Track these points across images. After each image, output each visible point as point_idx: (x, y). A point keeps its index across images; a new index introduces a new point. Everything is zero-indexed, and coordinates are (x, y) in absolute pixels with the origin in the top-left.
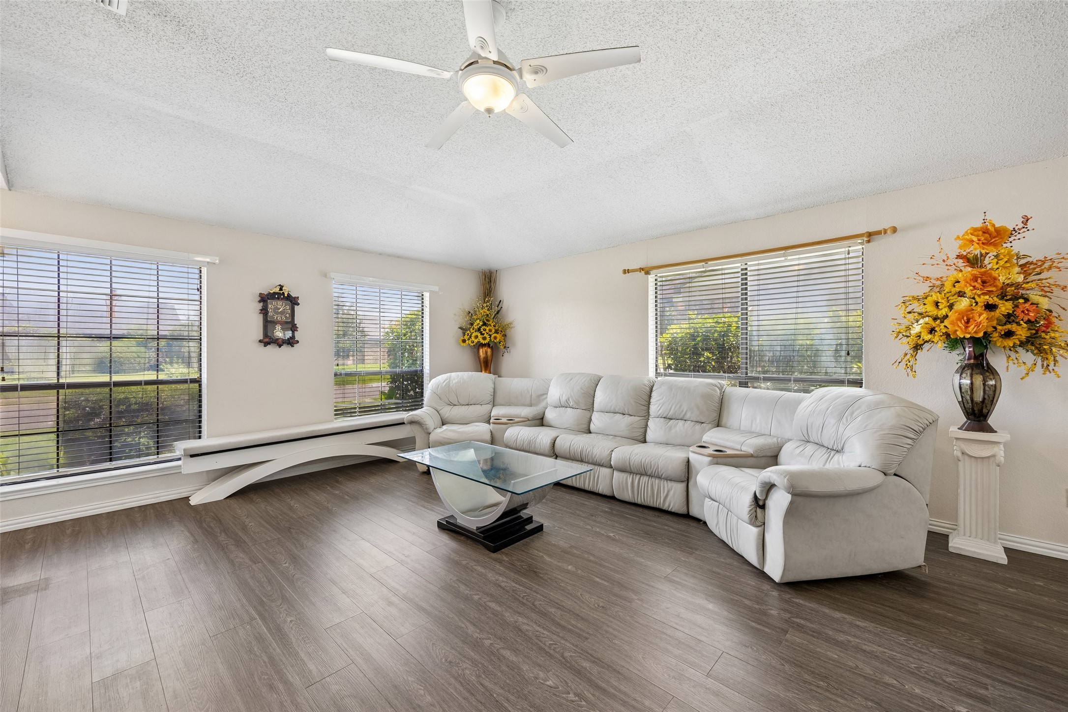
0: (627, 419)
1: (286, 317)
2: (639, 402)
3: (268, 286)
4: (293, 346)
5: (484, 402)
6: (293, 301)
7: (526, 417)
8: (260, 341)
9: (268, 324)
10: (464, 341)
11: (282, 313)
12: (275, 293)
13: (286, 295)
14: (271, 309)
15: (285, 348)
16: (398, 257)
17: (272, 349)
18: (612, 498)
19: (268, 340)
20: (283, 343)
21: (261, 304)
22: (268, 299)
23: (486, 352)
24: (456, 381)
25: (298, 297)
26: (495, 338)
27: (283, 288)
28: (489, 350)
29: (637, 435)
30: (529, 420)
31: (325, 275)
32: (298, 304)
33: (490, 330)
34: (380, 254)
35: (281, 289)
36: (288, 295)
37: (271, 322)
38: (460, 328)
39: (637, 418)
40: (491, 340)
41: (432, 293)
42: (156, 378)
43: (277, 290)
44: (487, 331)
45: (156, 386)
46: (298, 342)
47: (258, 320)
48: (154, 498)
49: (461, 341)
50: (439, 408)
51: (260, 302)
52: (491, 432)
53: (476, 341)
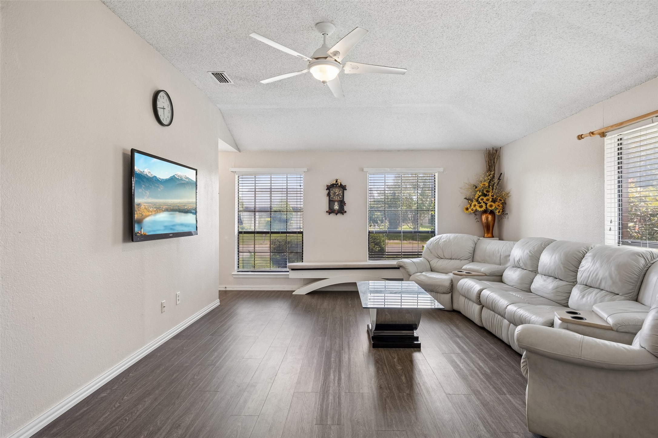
0: (557, 283)
1: (340, 197)
2: (567, 267)
3: (330, 181)
4: (343, 215)
5: (463, 258)
6: (343, 188)
7: (484, 272)
8: (327, 212)
9: (331, 202)
10: (467, 209)
11: (338, 195)
12: (333, 184)
13: (339, 185)
14: (332, 193)
15: (339, 215)
16: (412, 150)
17: (333, 216)
18: (509, 347)
19: (331, 211)
20: (338, 213)
21: (328, 191)
22: (330, 188)
23: (487, 218)
24: (444, 240)
25: (346, 185)
26: (491, 206)
27: (338, 181)
28: (490, 217)
29: (560, 299)
30: (486, 275)
31: (362, 170)
32: (346, 190)
33: (488, 200)
34: (399, 151)
35: (337, 181)
36: (341, 184)
37: (332, 201)
38: (466, 198)
39: (563, 283)
40: (486, 208)
41: (439, 173)
42: (286, 231)
43: (335, 182)
44: (485, 200)
45: (286, 234)
46: (346, 212)
47: (326, 200)
48: (283, 288)
49: (465, 209)
50: (430, 260)
51: (327, 189)
52: (452, 280)
53: (474, 209)
